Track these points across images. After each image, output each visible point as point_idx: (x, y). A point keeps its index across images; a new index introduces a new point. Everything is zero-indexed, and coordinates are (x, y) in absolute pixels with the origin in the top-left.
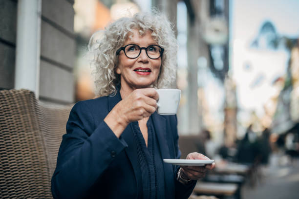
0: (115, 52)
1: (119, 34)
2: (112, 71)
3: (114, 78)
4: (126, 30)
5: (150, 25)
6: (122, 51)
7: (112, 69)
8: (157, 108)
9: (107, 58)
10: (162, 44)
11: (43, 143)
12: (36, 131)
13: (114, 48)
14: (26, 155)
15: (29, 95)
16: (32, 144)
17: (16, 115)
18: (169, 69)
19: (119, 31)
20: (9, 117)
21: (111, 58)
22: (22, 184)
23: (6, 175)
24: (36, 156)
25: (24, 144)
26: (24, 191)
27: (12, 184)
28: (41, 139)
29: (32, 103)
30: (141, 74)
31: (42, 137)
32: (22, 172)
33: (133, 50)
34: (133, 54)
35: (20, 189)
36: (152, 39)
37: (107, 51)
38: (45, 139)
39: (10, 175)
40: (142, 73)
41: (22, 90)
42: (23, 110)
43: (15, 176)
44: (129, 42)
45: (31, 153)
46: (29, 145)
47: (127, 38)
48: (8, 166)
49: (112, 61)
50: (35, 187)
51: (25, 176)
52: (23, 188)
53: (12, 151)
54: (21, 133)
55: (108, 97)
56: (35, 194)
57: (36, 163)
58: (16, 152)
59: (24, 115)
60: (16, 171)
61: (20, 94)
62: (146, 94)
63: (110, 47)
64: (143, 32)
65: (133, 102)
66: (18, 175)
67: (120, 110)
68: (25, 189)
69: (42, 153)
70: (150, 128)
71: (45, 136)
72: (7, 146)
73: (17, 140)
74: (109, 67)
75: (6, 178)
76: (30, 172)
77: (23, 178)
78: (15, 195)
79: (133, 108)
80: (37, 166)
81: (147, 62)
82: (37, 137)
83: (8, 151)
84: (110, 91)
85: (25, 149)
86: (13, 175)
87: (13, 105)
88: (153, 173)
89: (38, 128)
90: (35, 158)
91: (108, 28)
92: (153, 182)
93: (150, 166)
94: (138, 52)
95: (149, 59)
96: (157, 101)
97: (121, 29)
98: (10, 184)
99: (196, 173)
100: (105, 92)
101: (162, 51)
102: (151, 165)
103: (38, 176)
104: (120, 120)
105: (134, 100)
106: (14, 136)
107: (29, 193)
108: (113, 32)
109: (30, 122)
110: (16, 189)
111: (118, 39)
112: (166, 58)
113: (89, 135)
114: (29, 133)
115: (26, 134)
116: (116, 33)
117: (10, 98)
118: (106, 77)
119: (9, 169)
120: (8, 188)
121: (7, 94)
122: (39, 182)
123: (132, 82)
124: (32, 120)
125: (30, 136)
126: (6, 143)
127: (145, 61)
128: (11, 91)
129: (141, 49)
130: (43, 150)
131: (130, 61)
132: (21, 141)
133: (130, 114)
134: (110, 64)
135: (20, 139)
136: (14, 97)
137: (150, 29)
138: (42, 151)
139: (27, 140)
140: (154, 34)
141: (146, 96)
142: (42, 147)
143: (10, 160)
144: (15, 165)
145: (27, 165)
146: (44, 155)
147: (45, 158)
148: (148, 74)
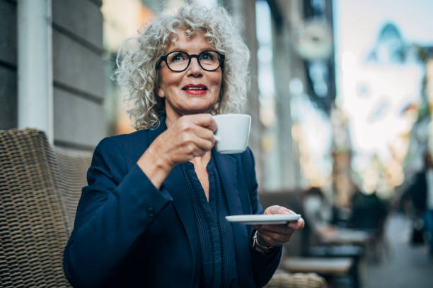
0: (154, 65)
1: (157, 38)
2: (151, 93)
3: (154, 102)
4: (167, 31)
5: (202, 21)
6: (164, 63)
7: (151, 90)
8: (216, 143)
9: (143, 75)
10: (222, 49)
11: (61, 205)
12: (49, 188)
13: (153, 60)
14: (36, 223)
15: (37, 136)
16: (44, 207)
17: (19, 166)
18: (235, 85)
19: (157, 33)
20: (8, 169)
21: (148, 74)
22: (31, 265)
23: (7, 252)
24: (51, 224)
25: (32, 207)
26: (34, 274)
27: (17, 265)
28: (57, 199)
29: (43, 148)
30: (192, 94)
31: (59, 197)
32: (31, 247)
33: (179, 59)
34: (179, 65)
35: (29, 272)
36: (206, 41)
37: (143, 65)
38: (63, 198)
39: (13, 252)
40: (194, 92)
42: (29, 159)
43: (20, 253)
44: (172, 49)
45: (43, 220)
46: (39, 208)
47: (169, 43)
48: (10, 240)
49: (150, 78)
50: (50, 269)
51: (35, 253)
52: (33, 270)
53: (14, 217)
54: (27, 191)
55: (148, 130)
56: (52, 278)
57: (51, 234)
58: (21, 218)
59: (32, 166)
60: (22, 246)
61: (23, 135)
62: (197, 122)
63: (146, 58)
64: (192, 33)
65: (177, 134)
66: (24, 252)
67: (159, 147)
68: (37, 271)
69: (58, 219)
70: (212, 173)
71: (64, 195)
72: (7, 210)
73: (22, 201)
74: (146, 88)
75: (8, 256)
76: (42, 246)
77: (33, 255)
78: (21, 281)
79: (179, 143)
80: (52, 238)
81: (200, 76)
82: (52, 196)
83: (9, 218)
84: (151, 123)
85: (34, 215)
86: (17, 251)
87: (14, 151)
88: (217, 238)
89: (52, 183)
90: (49, 226)
91: (143, 32)
92: (218, 252)
93: (212, 228)
94: (186, 62)
95: (202, 71)
96: (215, 133)
97: (160, 31)
98: (13, 265)
99: (276, 236)
100: (144, 124)
101: (222, 59)
102: (214, 227)
103: (55, 253)
104: (160, 162)
105: (179, 132)
106: (17, 196)
107: (42, 277)
108: (150, 36)
109: (41, 176)
110: (23, 272)
111: (157, 45)
112: (229, 70)
113: (117, 184)
114: (40, 191)
115: (35, 193)
116: (153, 37)
117: (9, 141)
118: (143, 103)
119: (11, 244)
120: (11, 271)
121: (5, 136)
123: (181, 107)
124: (43, 173)
125: (41, 195)
126: (6, 206)
127: (196, 74)
128: (11, 132)
129: (190, 57)
130: (61, 215)
131: (176, 76)
132: (28, 202)
133: (173, 152)
134: (148, 83)
135: (26, 200)
136: (16, 140)
137: (202, 28)
138: (60, 217)
139: (37, 201)
140: (208, 34)
141: (197, 125)
142: (60, 211)
143: (13, 231)
144: (20, 238)
145: (37, 238)
146: (62, 222)
147: (63, 226)
148: (202, 93)
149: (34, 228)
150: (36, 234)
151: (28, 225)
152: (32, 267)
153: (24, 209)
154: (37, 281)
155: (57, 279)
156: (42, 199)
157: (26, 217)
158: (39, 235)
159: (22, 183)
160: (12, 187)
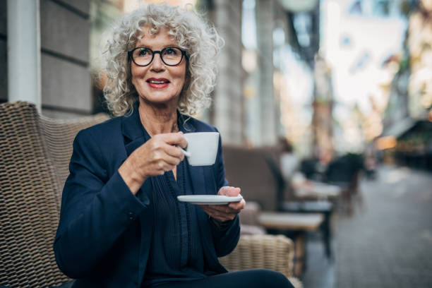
2: (124, 83)
3: (126, 90)
4: (135, 28)
7: (124, 79)
9: (116, 66)
11: (50, 173)
13: (125, 52)
14: (28, 191)
15: (28, 109)
16: (35, 176)
17: (12, 138)
24: (42, 191)
25: (24, 177)
26: (27, 238)
27: (11, 230)
28: (46, 169)
31: (48, 166)
32: (23, 214)
35: (22, 236)
36: (169, 38)
37: (117, 56)
39: (7, 219)
40: (157, 86)
41: (18, 102)
42: (21, 131)
43: (14, 219)
44: (138, 44)
45: (35, 187)
46: (31, 177)
47: (135, 38)
48: (5, 207)
49: (123, 68)
50: (41, 232)
51: (27, 218)
52: (26, 234)
53: (8, 186)
54: (19, 162)
56: (42, 241)
57: (41, 201)
58: (14, 187)
59: (23, 137)
60: (15, 212)
61: (15, 109)
63: (120, 50)
64: (155, 31)
66: (18, 218)
67: (135, 161)
68: (28, 235)
69: (48, 186)
73: (15, 171)
74: (119, 76)
75: (3, 222)
76: (33, 212)
77: (25, 221)
78: (15, 244)
79: (150, 160)
80: (43, 204)
82: (42, 165)
86: (11, 218)
87: (7, 124)
90: (40, 194)
95: (164, 66)
98: (8, 230)
103: (45, 218)
105: (151, 150)
106: (11, 166)
109: (31, 146)
110: (16, 236)
114: (31, 161)
115: (27, 162)
118: (117, 90)
119: (5, 211)
120: (6, 235)
122: (46, 225)
125: (32, 165)
128: (3, 106)
129: (154, 53)
130: (50, 182)
131: (140, 70)
132: (20, 172)
133: (146, 167)
134: (121, 72)
135: (19, 170)
136: (8, 113)
139: (28, 170)
140: (171, 33)
141: (168, 143)
142: (50, 179)
143: (7, 199)
144: (14, 205)
145: (29, 204)
146: (51, 190)
147: (53, 193)
148: (163, 87)
149: (25, 196)
150: (28, 201)
151: (21, 193)
152: (25, 231)
153: (17, 178)
154: (29, 244)
155: (48, 241)
156: (33, 169)
157: (18, 186)
158: (31, 202)
159: (14, 154)
160: (5, 158)
